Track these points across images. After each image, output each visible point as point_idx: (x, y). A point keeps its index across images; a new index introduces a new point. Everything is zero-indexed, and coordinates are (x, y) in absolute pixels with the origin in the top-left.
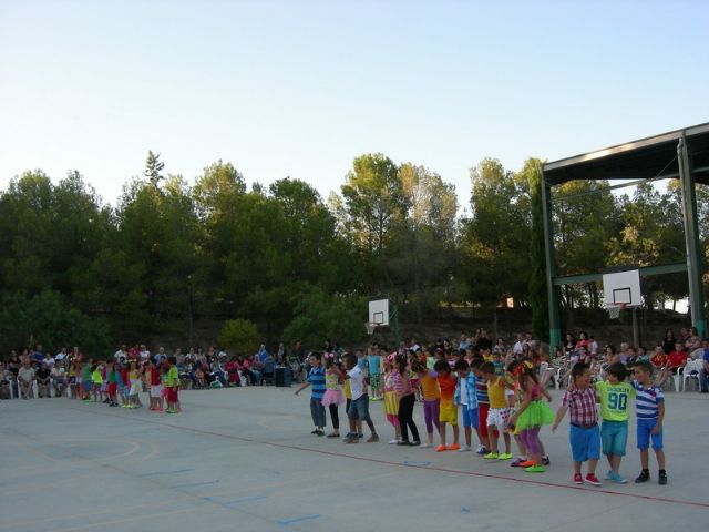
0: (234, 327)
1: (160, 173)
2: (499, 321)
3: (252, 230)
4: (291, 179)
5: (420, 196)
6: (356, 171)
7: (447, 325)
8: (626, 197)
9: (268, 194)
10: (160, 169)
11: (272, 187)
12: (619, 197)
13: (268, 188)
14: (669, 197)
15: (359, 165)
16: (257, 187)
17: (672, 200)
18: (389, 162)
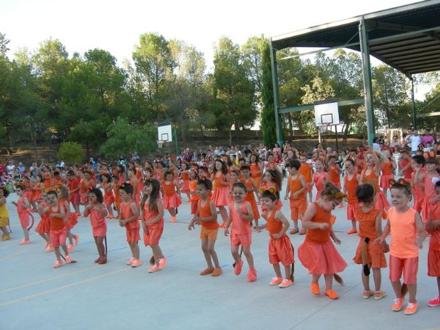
0: (66, 147)
1: (7, 46)
2: (233, 138)
3: (75, 82)
4: (100, 49)
5: (182, 60)
6: (141, 43)
7: (199, 142)
8: (308, 60)
9: (84, 59)
10: (7, 43)
11: (86, 54)
12: (304, 60)
13: (83, 55)
14: (334, 60)
15: (143, 39)
16: (76, 55)
17: (336, 62)
18: (162, 38)
